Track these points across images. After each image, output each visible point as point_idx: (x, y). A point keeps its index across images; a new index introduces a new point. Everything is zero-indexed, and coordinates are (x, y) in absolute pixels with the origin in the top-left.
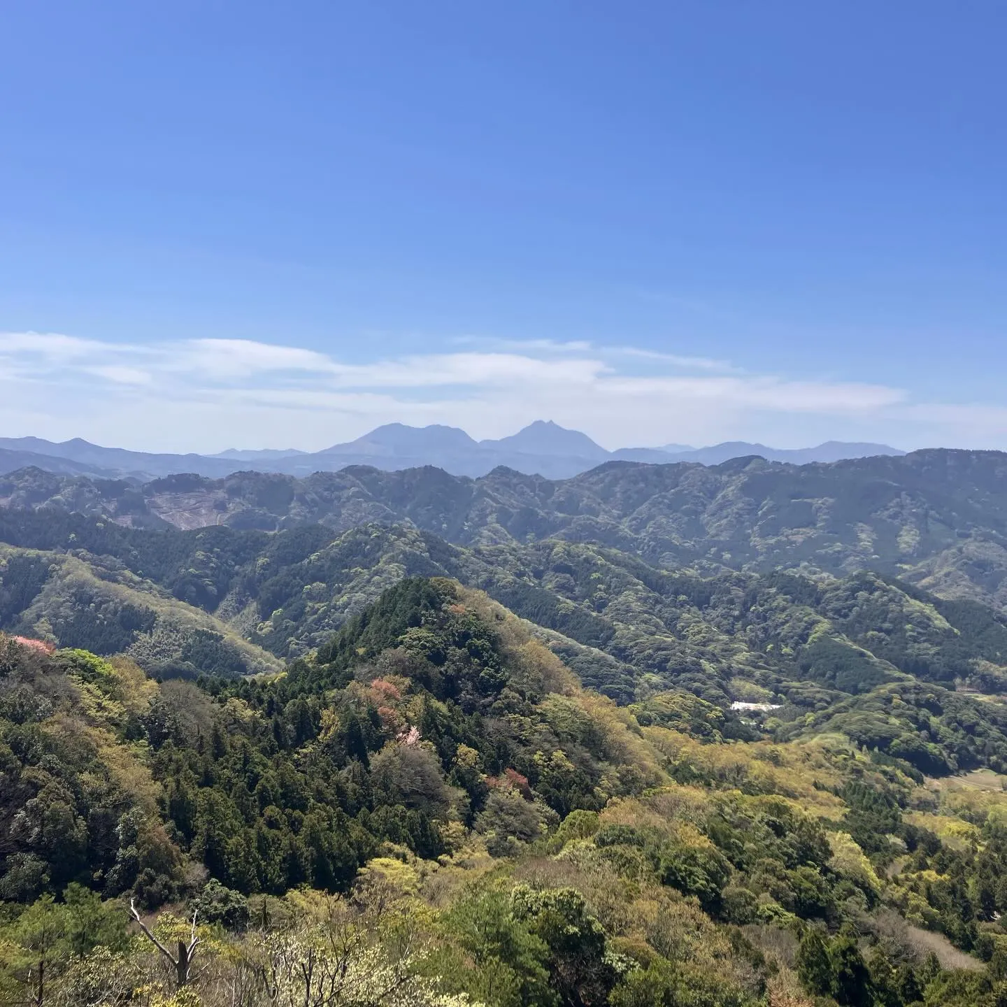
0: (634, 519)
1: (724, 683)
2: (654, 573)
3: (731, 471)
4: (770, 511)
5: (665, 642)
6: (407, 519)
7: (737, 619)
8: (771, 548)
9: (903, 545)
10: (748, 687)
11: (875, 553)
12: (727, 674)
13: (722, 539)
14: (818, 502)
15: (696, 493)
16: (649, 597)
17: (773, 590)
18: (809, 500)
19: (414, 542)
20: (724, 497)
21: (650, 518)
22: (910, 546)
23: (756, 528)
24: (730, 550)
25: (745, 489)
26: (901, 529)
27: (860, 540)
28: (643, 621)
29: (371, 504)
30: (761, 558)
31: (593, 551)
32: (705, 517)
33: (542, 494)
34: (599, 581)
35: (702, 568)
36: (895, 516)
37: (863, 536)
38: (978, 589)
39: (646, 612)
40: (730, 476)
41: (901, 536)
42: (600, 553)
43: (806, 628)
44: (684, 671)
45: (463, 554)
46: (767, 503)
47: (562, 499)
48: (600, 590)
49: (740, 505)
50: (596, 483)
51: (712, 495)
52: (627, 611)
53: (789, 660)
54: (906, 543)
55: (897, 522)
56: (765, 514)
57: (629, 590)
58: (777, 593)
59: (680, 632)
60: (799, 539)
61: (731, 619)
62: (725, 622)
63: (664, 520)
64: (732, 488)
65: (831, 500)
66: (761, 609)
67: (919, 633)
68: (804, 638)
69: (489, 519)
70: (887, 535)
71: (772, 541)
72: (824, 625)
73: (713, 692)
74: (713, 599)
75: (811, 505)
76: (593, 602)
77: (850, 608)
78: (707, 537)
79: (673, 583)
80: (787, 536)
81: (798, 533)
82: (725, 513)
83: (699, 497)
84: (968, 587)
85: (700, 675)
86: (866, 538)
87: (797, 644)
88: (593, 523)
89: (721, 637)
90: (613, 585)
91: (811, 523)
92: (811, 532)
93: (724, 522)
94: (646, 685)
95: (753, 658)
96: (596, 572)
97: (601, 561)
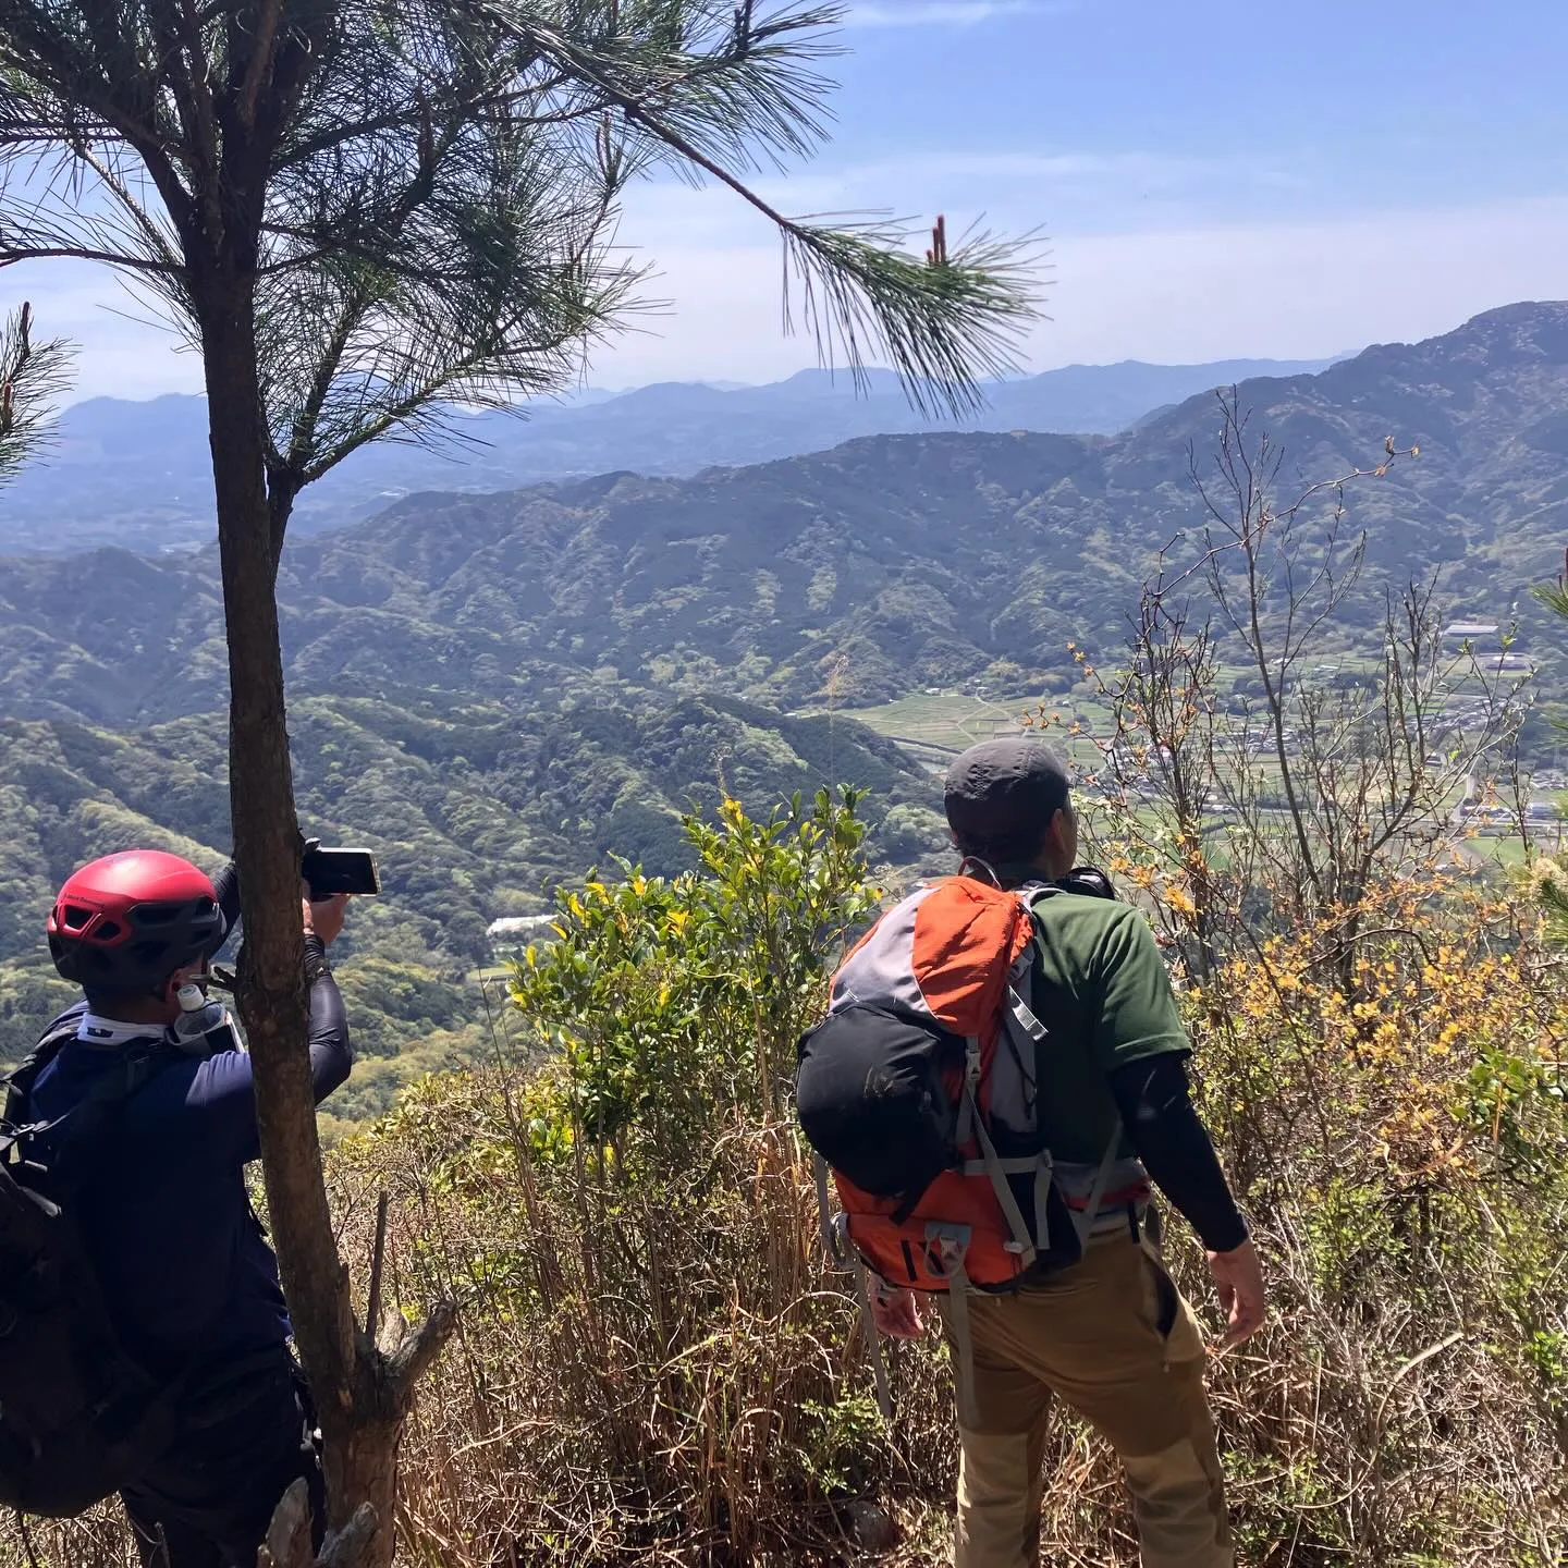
0: (446, 593)
1: (482, 897)
2: (419, 725)
3: (588, 501)
4: (638, 564)
5: (404, 850)
6: (74, 647)
7: (530, 782)
8: (637, 624)
9: (813, 600)
10: (516, 895)
11: (776, 616)
12: (486, 883)
13: (573, 614)
14: (704, 543)
15: (536, 541)
16: (402, 773)
17: (578, 734)
18: (689, 542)
19: (40, 741)
20: (576, 546)
21: (470, 590)
22: (821, 600)
23: (620, 592)
24: (584, 630)
25: (605, 531)
26: (813, 574)
27: (757, 597)
28: (388, 814)
29: (12, 628)
30: (622, 642)
31: (329, 707)
32: (551, 579)
33: (301, 566)
34: (333, 756)
35: (533, 673)
36: (805, 555)
37: (763, 590)
38: (889, 664)
39: (396, 799)
40: (586, 509)
41: (812, 584)
42: (337, 708)
43: (612, 790)
44: (431, 888)
45: (120, 747)
46: (636, 551)
47: (332, 573)
48: (334, 771)
49: (598, 558)
50: (387, 539)
51: (560, 541)
52: (368, 802)
53: (587, 839)
54: (816, 595)
55: (809, 563)
56: (632, 569)
57: (374, 766)
58: (581, 740)
59: (445, 818)
60: (676, 605)
61: (523, 783)
62: (513, 790)
63: (490, 593)
64: (588, 530)
65: (723, 538)
66: (561, 764)
67: (751, 777)
68: (607, 803)
69: (209, 629)
70: (795, 582)
71: (640, 613)
72: (634, 780)
73: (464, 914)
74: (501, 756)
75: (695, 547)
76: (323, 791)
77: (673, 750)
78: (553, 613)
79: (445, 740)
80: (660, 603)
81: (676, 595)
82: (577, 571)
83: (540, 548)
84: (876, 663)
85: (448, 892)
86: (767, 591)
87: (600, 813)
88: (370, 620)
89: (496, 822)
90: (352, 760)
91: (694, 579)
92: (693, 592)
93: (576, 586)
94: (370, 923)
95: (534, 847)
96: (329, 741)
97: (339, 721)
